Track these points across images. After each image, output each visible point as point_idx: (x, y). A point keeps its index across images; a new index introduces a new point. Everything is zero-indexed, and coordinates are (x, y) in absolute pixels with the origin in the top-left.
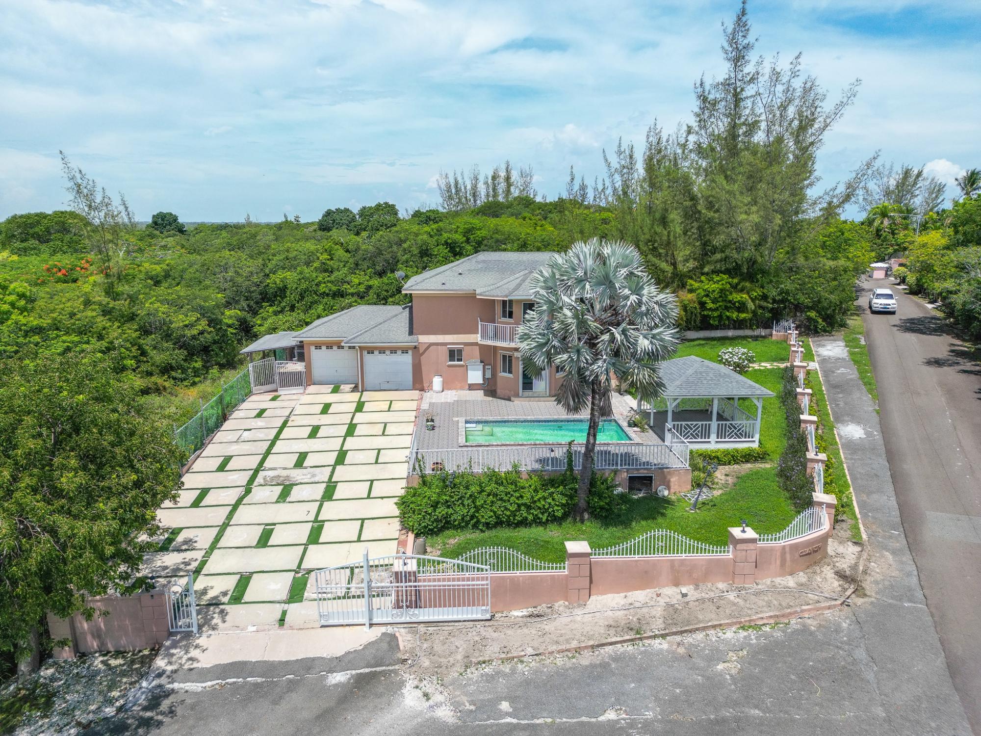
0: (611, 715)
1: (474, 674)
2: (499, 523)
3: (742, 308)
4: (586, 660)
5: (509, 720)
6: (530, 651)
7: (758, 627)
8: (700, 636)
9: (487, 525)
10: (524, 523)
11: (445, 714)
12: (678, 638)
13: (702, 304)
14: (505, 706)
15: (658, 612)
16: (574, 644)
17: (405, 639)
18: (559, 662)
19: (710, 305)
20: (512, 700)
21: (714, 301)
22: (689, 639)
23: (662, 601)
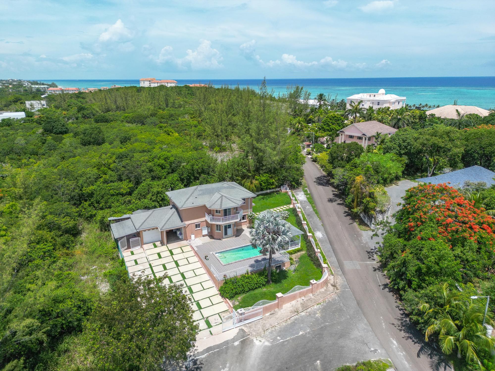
0: (301, 333)
1: (267, 333)
2: (250, 290)
3: (273, 184)
4: (289, 322)
5: (281, 341)
6: (276, 323)
7: (320, 304)
8: (310, 309)
9: (247, 292)
10: (256, 288)
11: (267, 344)
12: (306, 311)
13: (261, 184)
14: (278, 338)
15: (299, 306)
16: (285, 319)
17: (245, 329)
18: (284, 324)
19: (263, 185)
20: (279, 336)
21: (265, 183)
22: (308, 310)
23: (299, 302)
